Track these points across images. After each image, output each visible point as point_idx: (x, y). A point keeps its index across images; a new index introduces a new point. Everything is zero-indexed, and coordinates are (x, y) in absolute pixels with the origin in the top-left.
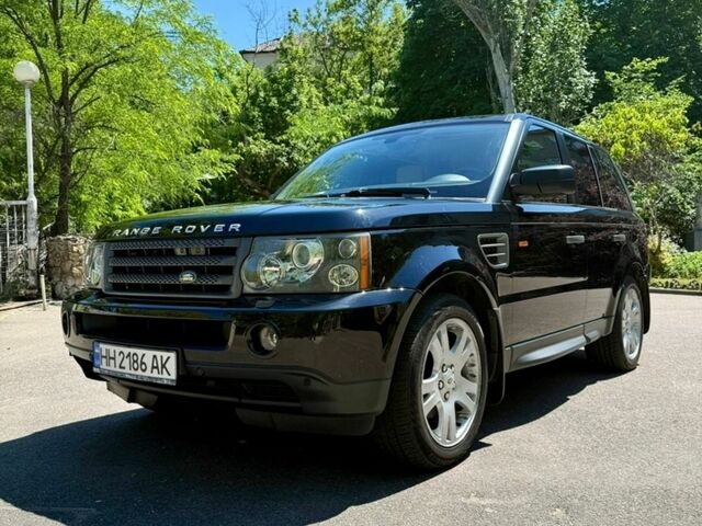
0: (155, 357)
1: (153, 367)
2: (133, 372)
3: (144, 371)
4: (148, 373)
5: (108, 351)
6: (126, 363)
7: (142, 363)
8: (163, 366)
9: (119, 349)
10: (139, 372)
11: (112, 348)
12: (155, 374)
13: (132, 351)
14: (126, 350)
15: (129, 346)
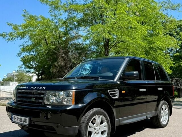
0: (24, 119)
1: (24, 121)
2: (20, 122)
3: (22, 122)
4: (23, 123)
5: (14, 117)
6: (18, 120)
7: (22, 120)
8: (26, 121)
9: (17, 116)
10: (21, 122)
11: (15, 116)
12: (24, 123)
13: (20, 117)
14: (18, 117)
15: (19, 116)
